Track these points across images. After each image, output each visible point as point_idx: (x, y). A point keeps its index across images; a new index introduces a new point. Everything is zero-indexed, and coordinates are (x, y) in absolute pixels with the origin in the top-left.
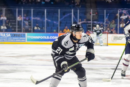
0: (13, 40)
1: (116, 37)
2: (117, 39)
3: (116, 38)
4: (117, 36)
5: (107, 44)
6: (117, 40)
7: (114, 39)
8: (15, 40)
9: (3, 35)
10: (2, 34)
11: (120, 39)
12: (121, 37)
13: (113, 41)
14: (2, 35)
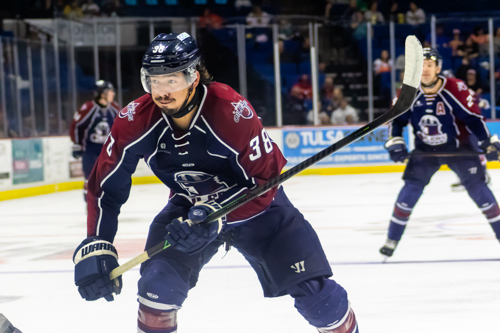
0: (354, 158)
8: (363, 157)
9: (314, 139)
10: (310, 134)
14: (308, 137)
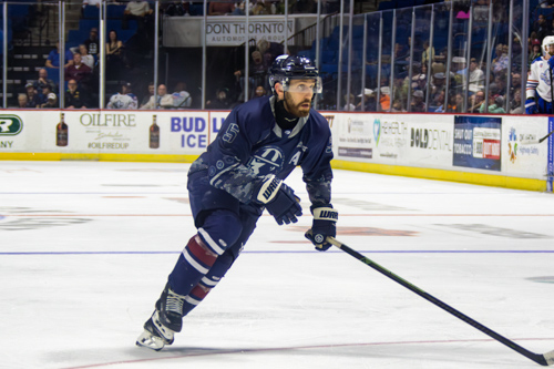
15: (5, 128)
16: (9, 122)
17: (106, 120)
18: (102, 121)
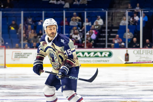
1: (18, 53)
2: (21, 56)
3: (19, 55)
4: (20, 52)
5: (4, 65)
6: (21, 59)
7: (15, 57)
11: (24, 56)
12: (26, 53)
13: (14, 61)
15: (107, 55)
16: (108, 53)
17: (143, 52)
18: (142, 52)
